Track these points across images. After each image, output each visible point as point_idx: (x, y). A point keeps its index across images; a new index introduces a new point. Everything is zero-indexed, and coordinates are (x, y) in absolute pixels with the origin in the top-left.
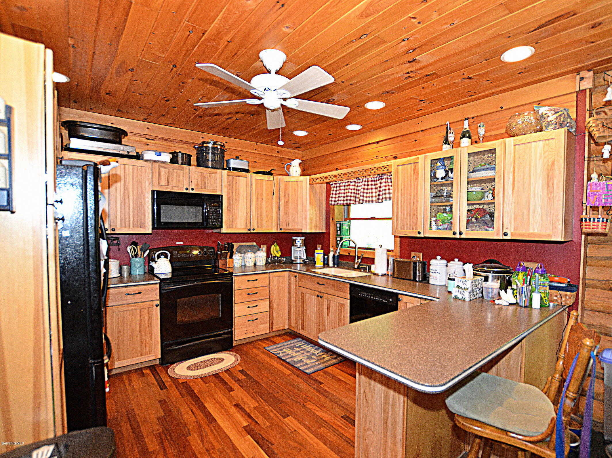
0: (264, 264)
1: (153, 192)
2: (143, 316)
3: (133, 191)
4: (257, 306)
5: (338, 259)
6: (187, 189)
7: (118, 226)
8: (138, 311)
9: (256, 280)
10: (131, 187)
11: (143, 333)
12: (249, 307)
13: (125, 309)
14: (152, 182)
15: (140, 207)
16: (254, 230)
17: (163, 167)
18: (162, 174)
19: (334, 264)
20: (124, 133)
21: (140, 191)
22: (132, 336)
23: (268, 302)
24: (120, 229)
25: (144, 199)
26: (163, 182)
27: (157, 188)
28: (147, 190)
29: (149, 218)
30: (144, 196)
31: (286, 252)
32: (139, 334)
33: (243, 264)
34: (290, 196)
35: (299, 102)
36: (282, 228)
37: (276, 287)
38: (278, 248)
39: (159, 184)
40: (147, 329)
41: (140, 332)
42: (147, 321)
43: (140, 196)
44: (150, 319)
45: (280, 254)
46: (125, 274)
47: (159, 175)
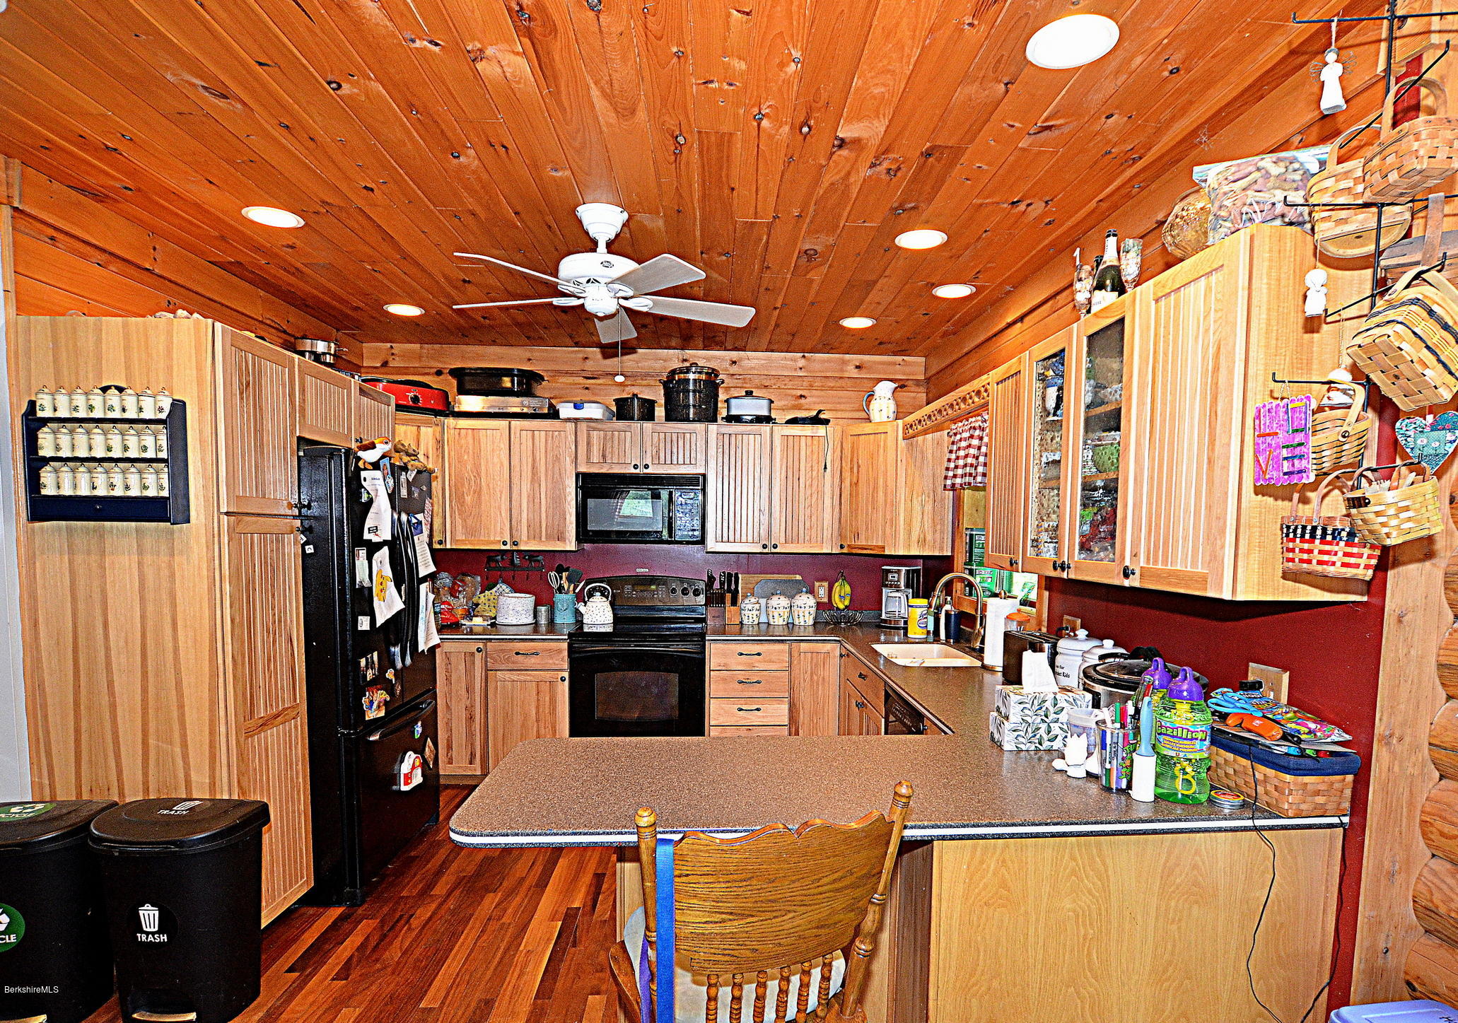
0: (811, 622)
1: (577, 475)
2: (541, 695)
3: (546, 476)
4: (758, 710)
5: (958, 624)
6: (636, 467)
7: (524, 538)
8: (534, 684)
9: (759, 654)
10: (543, 469)
11: (542, 725)
12: (741, 710)
13: (515, 678)
14: (576, 457)
15: (558, 501)
16: (775, 546)
17: (595, 429)
18: (595, 441)
19: (948, 636)
20: (537, 378)
21: (557, 475)
22: (523, 726)
23: (786, 707)
24: (526, 543)
25: (564, 489)
26: (596, 457)
27: (583, 469)
28: (568, 470)
29: (571, 523)
30: (563, 483)
31: (869, 599)
32: (536, 725)
33: (763, 619)
34: (863, 469)
35: (653, 300)
36: (845, 544)
37: (808, 677)
38: (848, 589)
39: (588, 461)
40: (548, 718)
41: (537, 721)
42: (547, 703)
43: (557, 483)
44: (553, 701)
45: (847, 603)
46: (543, 621)
47: (588, 443)
